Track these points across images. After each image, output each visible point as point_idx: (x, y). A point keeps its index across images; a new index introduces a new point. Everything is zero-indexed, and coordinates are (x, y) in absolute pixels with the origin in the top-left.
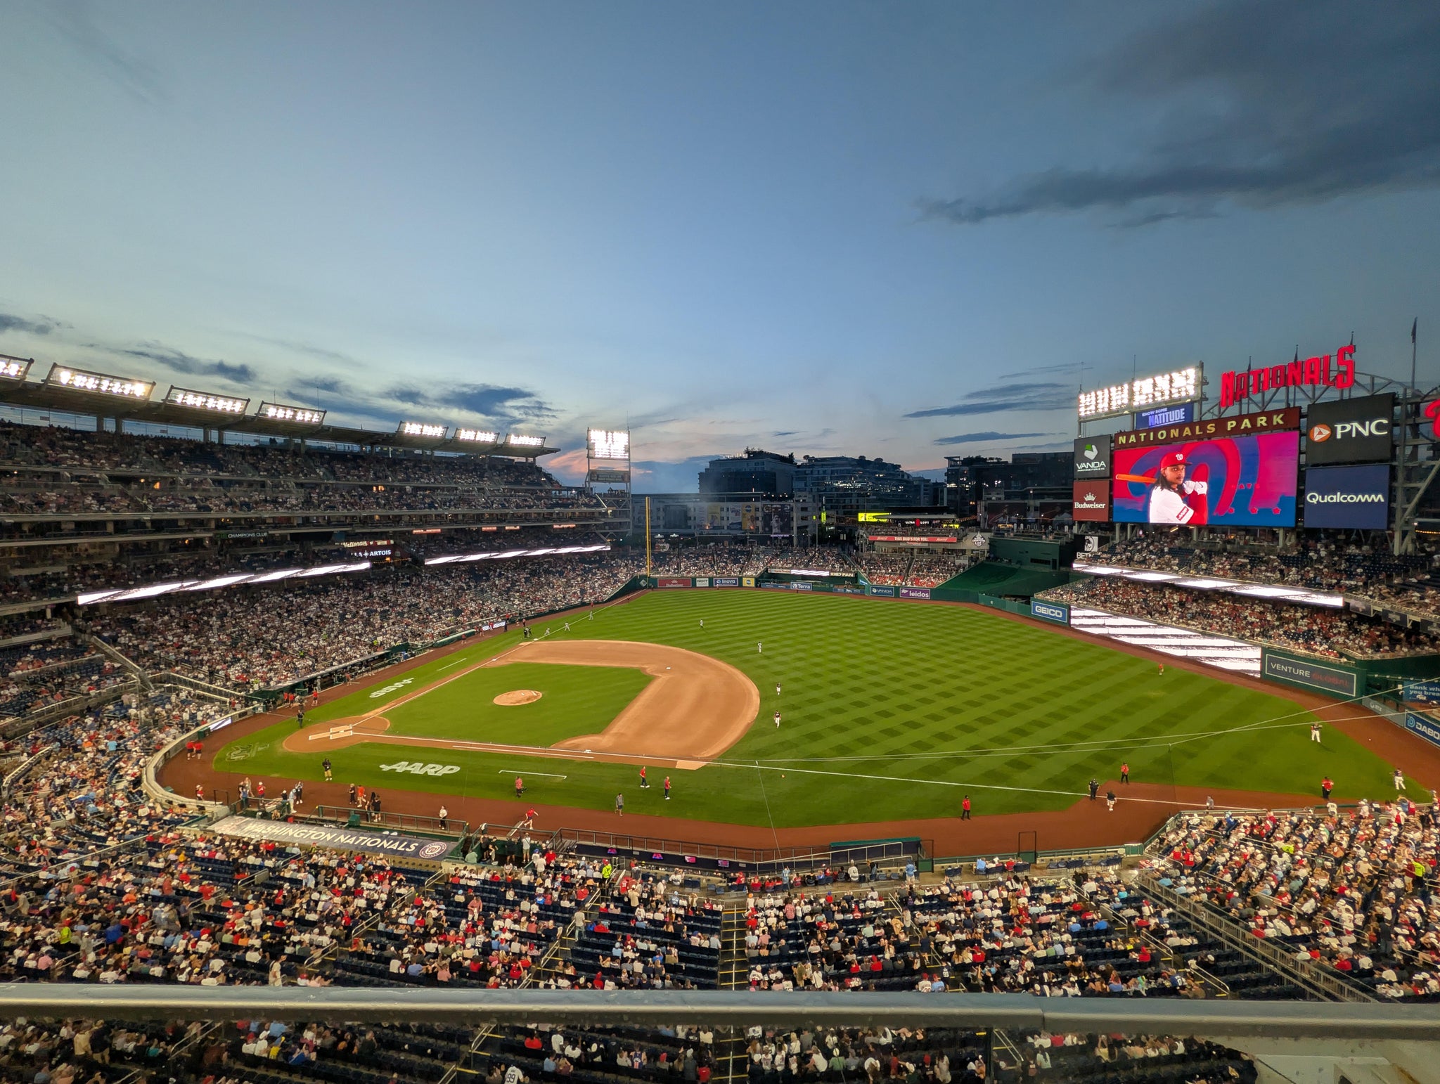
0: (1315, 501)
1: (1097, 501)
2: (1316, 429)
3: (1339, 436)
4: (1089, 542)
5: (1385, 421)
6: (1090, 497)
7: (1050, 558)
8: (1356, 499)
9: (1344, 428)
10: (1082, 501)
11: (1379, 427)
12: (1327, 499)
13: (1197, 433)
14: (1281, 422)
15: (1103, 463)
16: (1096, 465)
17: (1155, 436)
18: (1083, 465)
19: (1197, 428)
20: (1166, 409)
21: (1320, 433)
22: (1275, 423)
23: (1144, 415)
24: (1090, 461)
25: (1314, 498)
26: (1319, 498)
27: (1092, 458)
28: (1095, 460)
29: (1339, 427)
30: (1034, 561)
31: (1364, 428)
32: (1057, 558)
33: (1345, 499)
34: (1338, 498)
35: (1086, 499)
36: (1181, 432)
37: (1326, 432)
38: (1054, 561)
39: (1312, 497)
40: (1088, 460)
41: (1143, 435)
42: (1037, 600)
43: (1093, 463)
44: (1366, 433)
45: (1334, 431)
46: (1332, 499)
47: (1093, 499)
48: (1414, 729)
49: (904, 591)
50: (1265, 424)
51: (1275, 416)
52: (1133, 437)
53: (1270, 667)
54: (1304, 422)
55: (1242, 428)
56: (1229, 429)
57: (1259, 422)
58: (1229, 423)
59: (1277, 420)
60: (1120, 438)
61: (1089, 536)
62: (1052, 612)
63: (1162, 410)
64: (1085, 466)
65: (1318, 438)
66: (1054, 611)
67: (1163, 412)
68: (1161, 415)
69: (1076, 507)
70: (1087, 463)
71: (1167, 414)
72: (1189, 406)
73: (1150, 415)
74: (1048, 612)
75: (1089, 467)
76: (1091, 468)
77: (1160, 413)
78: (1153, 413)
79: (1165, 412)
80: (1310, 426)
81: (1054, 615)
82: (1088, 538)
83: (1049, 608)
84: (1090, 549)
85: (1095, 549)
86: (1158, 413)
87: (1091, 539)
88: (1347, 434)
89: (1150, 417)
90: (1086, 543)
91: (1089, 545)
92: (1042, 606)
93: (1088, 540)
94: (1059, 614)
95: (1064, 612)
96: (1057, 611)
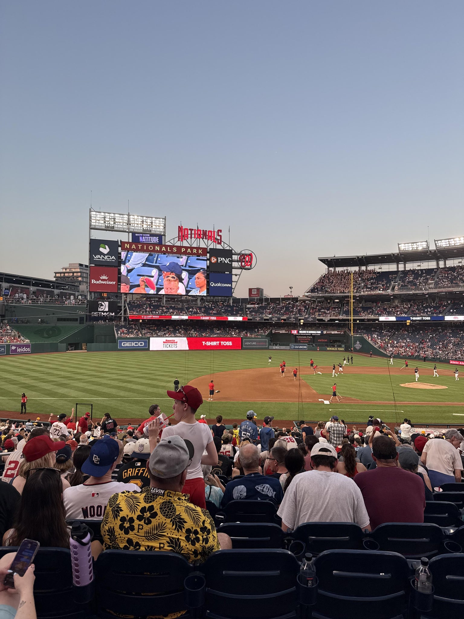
0: (213, 285)
1: (109, 280)
2: (212, 258)
3: (219, 262)
4: (102, 305)
5: (231, 259)
6: (104, 277)
7: (76, 316)
8: (224, 286)
9: (220, 259)
10: (98, 279)
11: (230, 261)
12: (216, 285)
13: (169, 250)
15: (113, 257)
16: (108, 257)
18: (98, 256)
19: (169, 248)
21: (214, 260)
22: (199, 253)
23: (136, 235)
24: (104, 255)
26: (214, 284)
27: (106, 253)
28: (108, 254)
29: (219, 258)
33: (221, 285)
34: (219, 285)
35: (101, 278)
37: (215, 260)
38: (81, 318)
39: (212, 284)
40: (101, 254)
43: (106, 257)
44: (226, 262)
45: (218, 260)
46: (218, 285)
47: (107, 278)
48: (294, 348)
49: (13, 348)
50: (196, 253)
51: (199, 250)
52: (134, 245)
53: (245, 344)
54: (208, 255)
55: (188, 252)
56: (182, 252)
57: (194, 251)
58: (182, 249)
59: (200, 251)
60: (126, 245)
61: (101, 301)
62: (136, 344)
63: (147, 235)
64: (100, 257)
65: (213, 261)
66: (138, 343)
67: (147, 236)
68: (146, 237)
69: (92, 283)
70: (102, 256)
71: (150, 237)
72: (160, 237)
73: (140, 236)
74: (133, 344)
75: (103, 258)
76: (105, 259)
77: (146, 236)
78: (142, 235)
79: (148, 236)
80: (210, 257)
81: (138, 345)
82: (101, 302)
83: (134, 342)
84: (103, 310)
85: (107, 309)
86: (145, 236)
87: (103, 303)
88: (221, 262)
89: (140, 237)
90: (99, 306)
91: (102, 307)
92: (127, 342)
93: (101, 304)
94: (141, 344)
95: (145, 342)
96: (140, 342)
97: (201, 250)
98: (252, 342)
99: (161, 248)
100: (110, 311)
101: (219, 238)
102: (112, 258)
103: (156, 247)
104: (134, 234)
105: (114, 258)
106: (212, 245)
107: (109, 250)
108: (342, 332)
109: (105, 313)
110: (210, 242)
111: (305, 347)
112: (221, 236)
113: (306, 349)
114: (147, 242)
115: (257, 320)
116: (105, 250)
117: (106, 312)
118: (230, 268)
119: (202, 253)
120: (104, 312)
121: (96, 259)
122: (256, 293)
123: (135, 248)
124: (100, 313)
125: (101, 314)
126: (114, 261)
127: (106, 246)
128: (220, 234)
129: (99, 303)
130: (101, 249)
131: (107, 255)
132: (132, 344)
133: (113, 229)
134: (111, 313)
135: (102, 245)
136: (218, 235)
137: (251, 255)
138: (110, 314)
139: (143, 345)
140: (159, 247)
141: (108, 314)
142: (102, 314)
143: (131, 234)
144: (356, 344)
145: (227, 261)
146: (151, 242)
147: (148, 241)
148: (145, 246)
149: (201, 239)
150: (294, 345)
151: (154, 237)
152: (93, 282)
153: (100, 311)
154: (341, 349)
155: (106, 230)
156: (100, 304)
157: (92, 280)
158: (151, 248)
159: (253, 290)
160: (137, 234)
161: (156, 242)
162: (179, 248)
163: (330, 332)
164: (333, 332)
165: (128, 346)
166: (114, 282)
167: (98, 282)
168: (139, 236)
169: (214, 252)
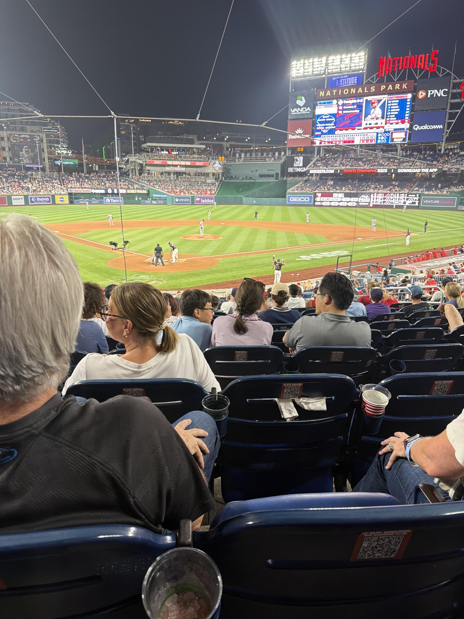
0: (416, 129)
1: (304, 133)
2: (420, 92)
3: (429, 96)
4: (297, 161)
5: (447, 90)
6: (300, 131)
7: (273, 173)
8: (432, 128)
9: (431, 92)
10: (293, 134)
11: (445, 93)
12: (422, 128)
13: (366, 91)
14: (406, 88)
16: (304, 110)
17: (342, 92)
18: (295, 110)
19: (366, 88)
20: (347, 76)
21: (422, 94)
22: (403, 88)
23: (334, 79)
24: (300, 107)
26: (418, 127)
27: (302, 105)
28: (303, 107)
29: (429, 91)
30: (261, 176)
31: (439, 93)
32: (279, 172)
33: (428, 127)
34: (426, 127)
35: (297, 132)
36: (357, 91)
37: (424, 94)
38: (277, 174)
39: (416, 127)
40: (298, 106)
41: (335, 91)
42: (290, 193)
43: (302, 109)
44: (439, 95)
45: (427, 94)
46: (423, 128)
47: (302, 132)
49: (198, 199)
50: (399, 88)
51: (403, 84)
52: (329, 92)
53: (423, 202)
55: (388, 89)
56: (382, 90)
57: (396, 87)
58: (382, 86)
59: (404, 86)
60: (321, 93)
61: (297, 157)
62: (302, 199)
63: (344, 77)
64: (297, 110)
65: (420, 97)
66: (303, 198)
68: (344, 80)
69: (289, 138)
71: (347, 79)
74: (300, 199)
75: (299, 111)
76: (301, 112)
78: (339, 78)
80: (418, 91)
81: (303, 201)
83: (300, 197)
84: (298, 165)
85: (301, 165)
86: (342, 79)
87: (298, 159)
88: (432, 95)
89: (337, 80)
90: (295, 161)
91: (297, 162)
92: (294, 197)
94: (307, 199)
95: (310, 198)
96: (306, 198)
97: (406, 84)
98: (434, 199)
100: (303, 166)
102: (307, 109)
103: (351, 90)
104: (330, 78)
107: (305, 101)
109: (300, 168)
115: (452, 171)
116: (301, 102)
117: (301, 167)
120: (298, 167)
121: (294, 113)
123: (329, 95)
125: (296, 169)
126: (309, 112)
127: (303, 98)
130: (298, 102)
135: (299, 97)
138: (303, 169)
139: (308, 201)
140: (354, 89)
146: (348, 84)
147: (345, 84)
148: (340, 91)
151: (353, 78)
156: (296, 159)
157: (290, 136)
158: (346, 92)
161: (354, 83)
162: (377, 86)
166: (308, 136)
167: (294, 137)
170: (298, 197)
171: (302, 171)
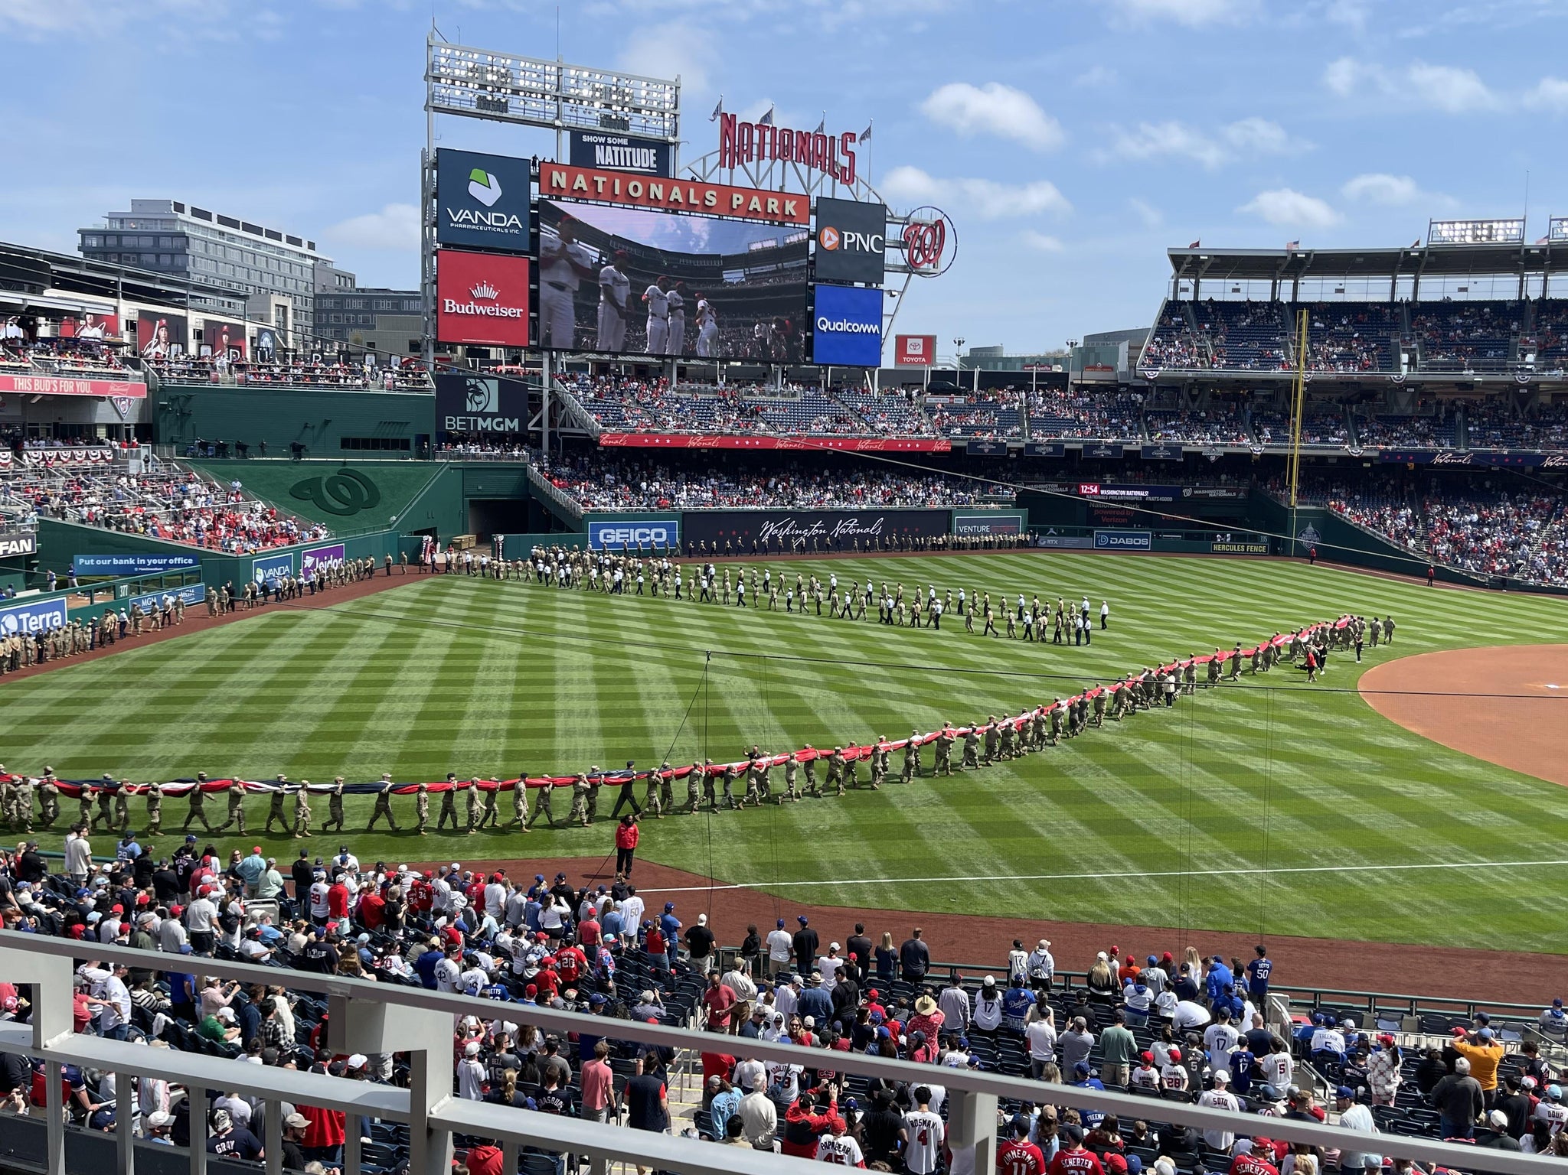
0: (824, 328)
1: (503, 301)
2: (827, 232)
3: (845, 247)
4: (478, 392)
5: (882, 238)
6: (486, 291)
8: (859, 329)
9: (850, 237)
10: (465, 297)
11: (878, 243)
13: (692, 201)
15: (515, 219)
16: (499, 219)
17: (624, 188)
18: (465, 214)
19: (692, 191)
20: (625, 142)
21: (830, 239)
22: (787, 212)
23: (585, 138)
24: (485, 210)
25: (824, 324)
26: (828, 324)
27: (489, 202)
28: (496, 207)
29: (846, 234)
30: (351, 443)
31: (866, 241)
33: (850, 327)
34: (845, 326)
35: (476, 294)
37: (835, 238)
38: (421, 438)
39: (823, 322)
40: (475, 204)
41: (600, 180)
43: (490, 220)
44: (867, 249)
45: (841, 238)
46: (839, 326)
48: (1109, 545)
50: (776, 211)
51: (787, 202)
52: (580, 177)
53: (958, 531)
54: (813, 218)
55: (751, 208)
56: (734, 206)
57: (770, 206)
58: (735, 196)
59: (790, 207)
60: (555, 175)
61: (475, 378)
62: (643, 535)
63: (619, 141)
64: (471, 217)
65: (827, 244)
66: (647, 531)
67: (620, 145)
68: (616, 149)
69: (447, 310)
70: (477, 213)
71: (628, 150)
72: (662, 149)
73: (598, 143)
74: (634, 536)
75: (480, 222)
76: (486, 225)
77: (617, 145)
78: (602, 140)
79: (624, 146)
80: (820, 227)
81: (648, 539)
82: (473, 381)
83: (635, 527)
84: (481, 407)
85: (493, 407)
86: (612, 145)
87: (481, 385)
88: (852, 245)
89: (597, 147)
90: (470, 394)
91: (477, 398)
92: (615, 527)
93: (475, 386)
94: (658, 535)
95: (670, 528)
96: (655, 530)
97: (794, 203)
98: (980, 523)
99: (668, 192)
100: (505, 411)
101: (844, 161)
102: (511, 221)
103: (653, 187)
104: (576, 134)
105: (517, 222)
106: (824, 186)
107: (500, 193)
108: (1242, 494)
109: (489, 419)
110: (816, 172)
111: (1144, 541)
112: (852, 155)
113: (1147, 546)
114: (620, 165)
115: (982, 450)
116: (487, 191)
117: (493, 416)
118: (875, 267)
119: (794, 213)
120: (484, 415)
121: (458, 222)
122: (920, 352)
123: (585, 189)
124: (472, 418)
125: (475, 422)
126: (516, 232)
127: (492, 178)
128: (850, 147)
129: (468, 384)
130: (474, 189)
131: (493, 209)
132: (632, 533)
133: (504, 115)
134: (507, 420)
135: (476, 173)
136: (845, 152)
137: (940, 223)
138: (503, 422)
139: (663, 538)
140: (661, 186)
141: (498, 424)
142: (480, 420)
143: (566, 135)
144: (1304, 532)
145: (869, 244)
146: (632, 166)
147: (623, 164)
148: (617, 182)
149: (789, 163)
150: (1110, 536)
151: (643, 150)
152: (451, 308)
153: (472, 414)
154: (1256, 549)
155: (482, 117)
156: (471, 386)
157: (447, 301)
158: (636, 188)
159: (910, 341)
160: (587, 134)
161: (649, 168)
162: (725, 191)
163: (1204, 492)
164: (1212, 493)
165: (618, 541)
166: (519, 310)
167: (465, 309)
168: (594, 144)
169: (831, 212)
170: (629, 526)
171: (501, 429)
